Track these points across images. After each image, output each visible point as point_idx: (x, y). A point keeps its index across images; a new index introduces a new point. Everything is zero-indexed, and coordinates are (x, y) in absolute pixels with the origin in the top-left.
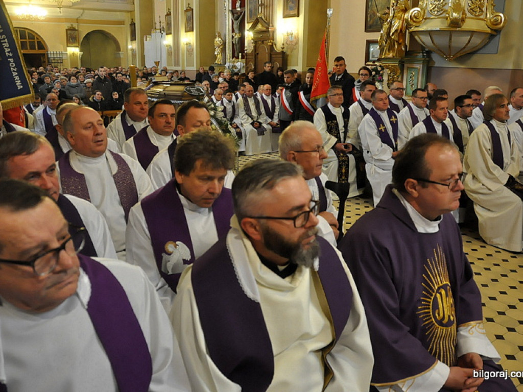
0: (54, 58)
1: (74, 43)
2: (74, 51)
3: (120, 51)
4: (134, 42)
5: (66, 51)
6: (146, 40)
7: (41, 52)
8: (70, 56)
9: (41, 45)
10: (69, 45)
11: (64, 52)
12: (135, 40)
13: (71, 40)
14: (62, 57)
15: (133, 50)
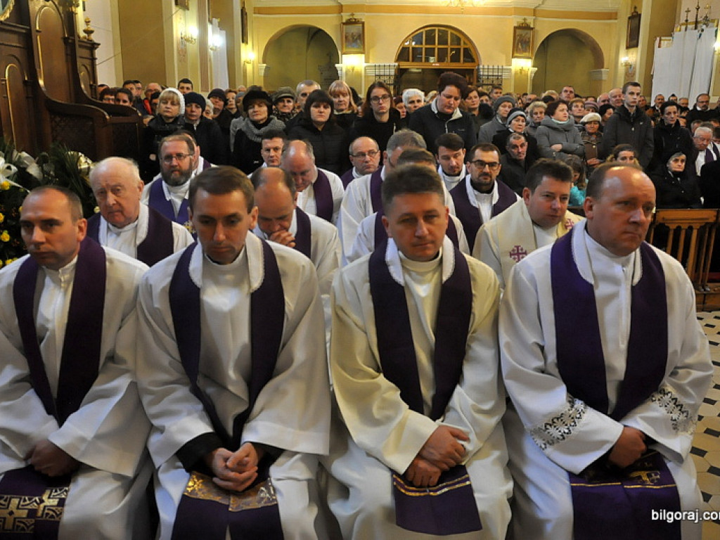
0: (488, 76)
1: (525, 51)
2: (524, 65)
3: (603, 67)
4: (632, 50)
5: (510, 65)
6: (659, 47)
7: (468, 66)
8: (516, 73)
9: (470, 55)
10: (516, 55)
11: (505, 67)
12: (637, 46)
13: (520, 47)
14: (501, 76)
15: (628, 66)
